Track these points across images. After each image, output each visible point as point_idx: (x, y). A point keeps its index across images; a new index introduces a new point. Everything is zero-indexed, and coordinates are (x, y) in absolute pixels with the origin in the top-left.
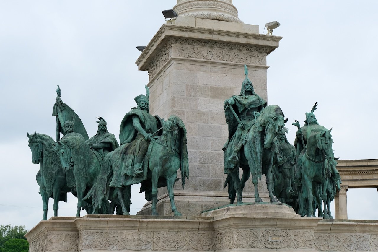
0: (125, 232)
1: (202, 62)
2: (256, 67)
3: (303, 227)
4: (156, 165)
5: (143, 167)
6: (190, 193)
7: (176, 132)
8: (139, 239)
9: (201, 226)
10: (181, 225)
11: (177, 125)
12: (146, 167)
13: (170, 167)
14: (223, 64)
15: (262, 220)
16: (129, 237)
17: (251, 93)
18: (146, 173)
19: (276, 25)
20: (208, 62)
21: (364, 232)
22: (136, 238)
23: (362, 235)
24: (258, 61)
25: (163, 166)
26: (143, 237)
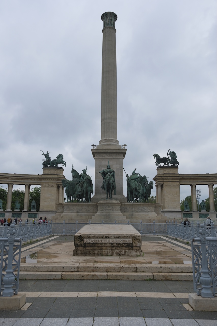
0: (74, 207)
1: (103, 158)
2: (120, 158)
3: (117, 205)
4: (84, 189)
5: (82, 190)
6: (99, 195)
7: (87, 181)
8: (78, 209)
9: (94, 205)
10: (89, 205)
11: (88, 179)
12: (83, 189)
13: (88, 189)
14: (109, 158)
15: (105, 204)
16: (75, 208)
17: (109, 168)
18: (82, 191)
19: (125, 145)
20: (105, 158)
21: (143, 206)
22: (77, 208)
23: (143, 207)
24: (120, 156)
25: (86, 189)
26: (79, 208)
